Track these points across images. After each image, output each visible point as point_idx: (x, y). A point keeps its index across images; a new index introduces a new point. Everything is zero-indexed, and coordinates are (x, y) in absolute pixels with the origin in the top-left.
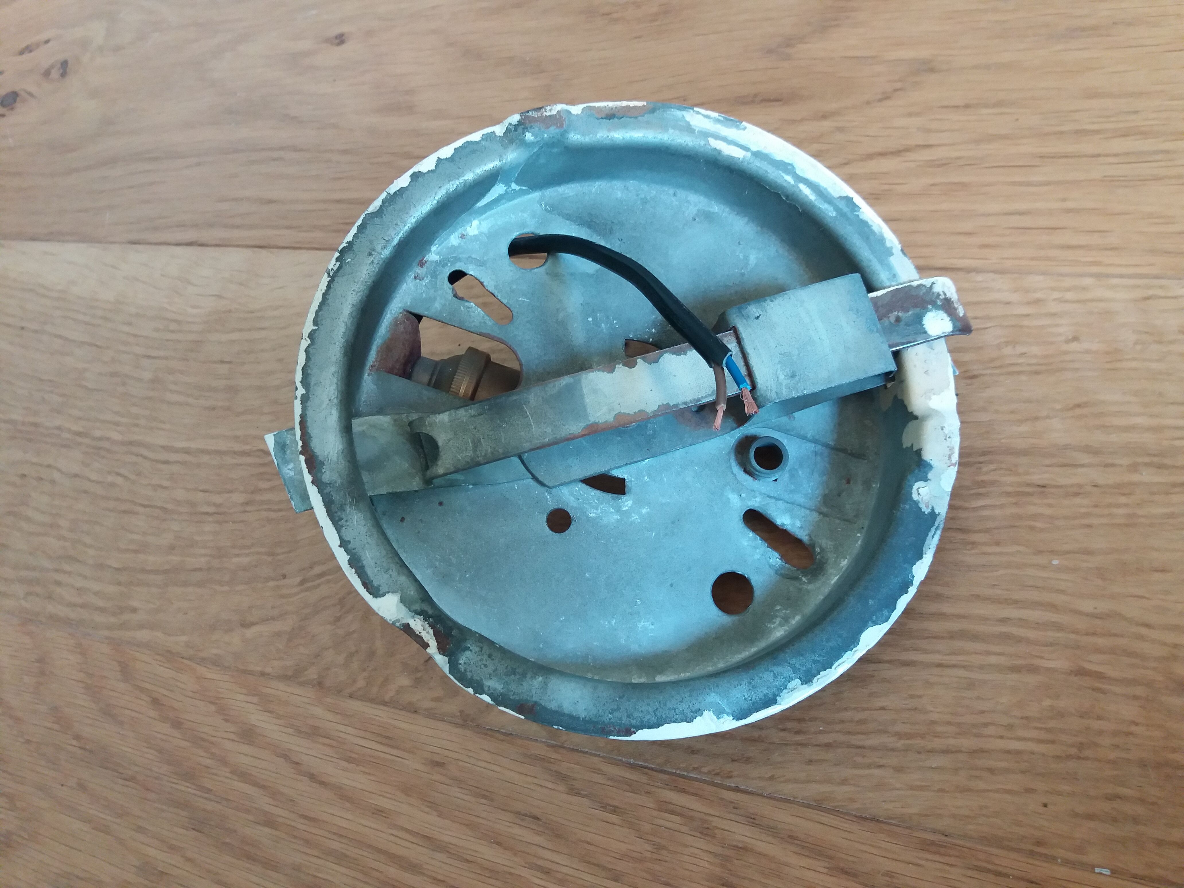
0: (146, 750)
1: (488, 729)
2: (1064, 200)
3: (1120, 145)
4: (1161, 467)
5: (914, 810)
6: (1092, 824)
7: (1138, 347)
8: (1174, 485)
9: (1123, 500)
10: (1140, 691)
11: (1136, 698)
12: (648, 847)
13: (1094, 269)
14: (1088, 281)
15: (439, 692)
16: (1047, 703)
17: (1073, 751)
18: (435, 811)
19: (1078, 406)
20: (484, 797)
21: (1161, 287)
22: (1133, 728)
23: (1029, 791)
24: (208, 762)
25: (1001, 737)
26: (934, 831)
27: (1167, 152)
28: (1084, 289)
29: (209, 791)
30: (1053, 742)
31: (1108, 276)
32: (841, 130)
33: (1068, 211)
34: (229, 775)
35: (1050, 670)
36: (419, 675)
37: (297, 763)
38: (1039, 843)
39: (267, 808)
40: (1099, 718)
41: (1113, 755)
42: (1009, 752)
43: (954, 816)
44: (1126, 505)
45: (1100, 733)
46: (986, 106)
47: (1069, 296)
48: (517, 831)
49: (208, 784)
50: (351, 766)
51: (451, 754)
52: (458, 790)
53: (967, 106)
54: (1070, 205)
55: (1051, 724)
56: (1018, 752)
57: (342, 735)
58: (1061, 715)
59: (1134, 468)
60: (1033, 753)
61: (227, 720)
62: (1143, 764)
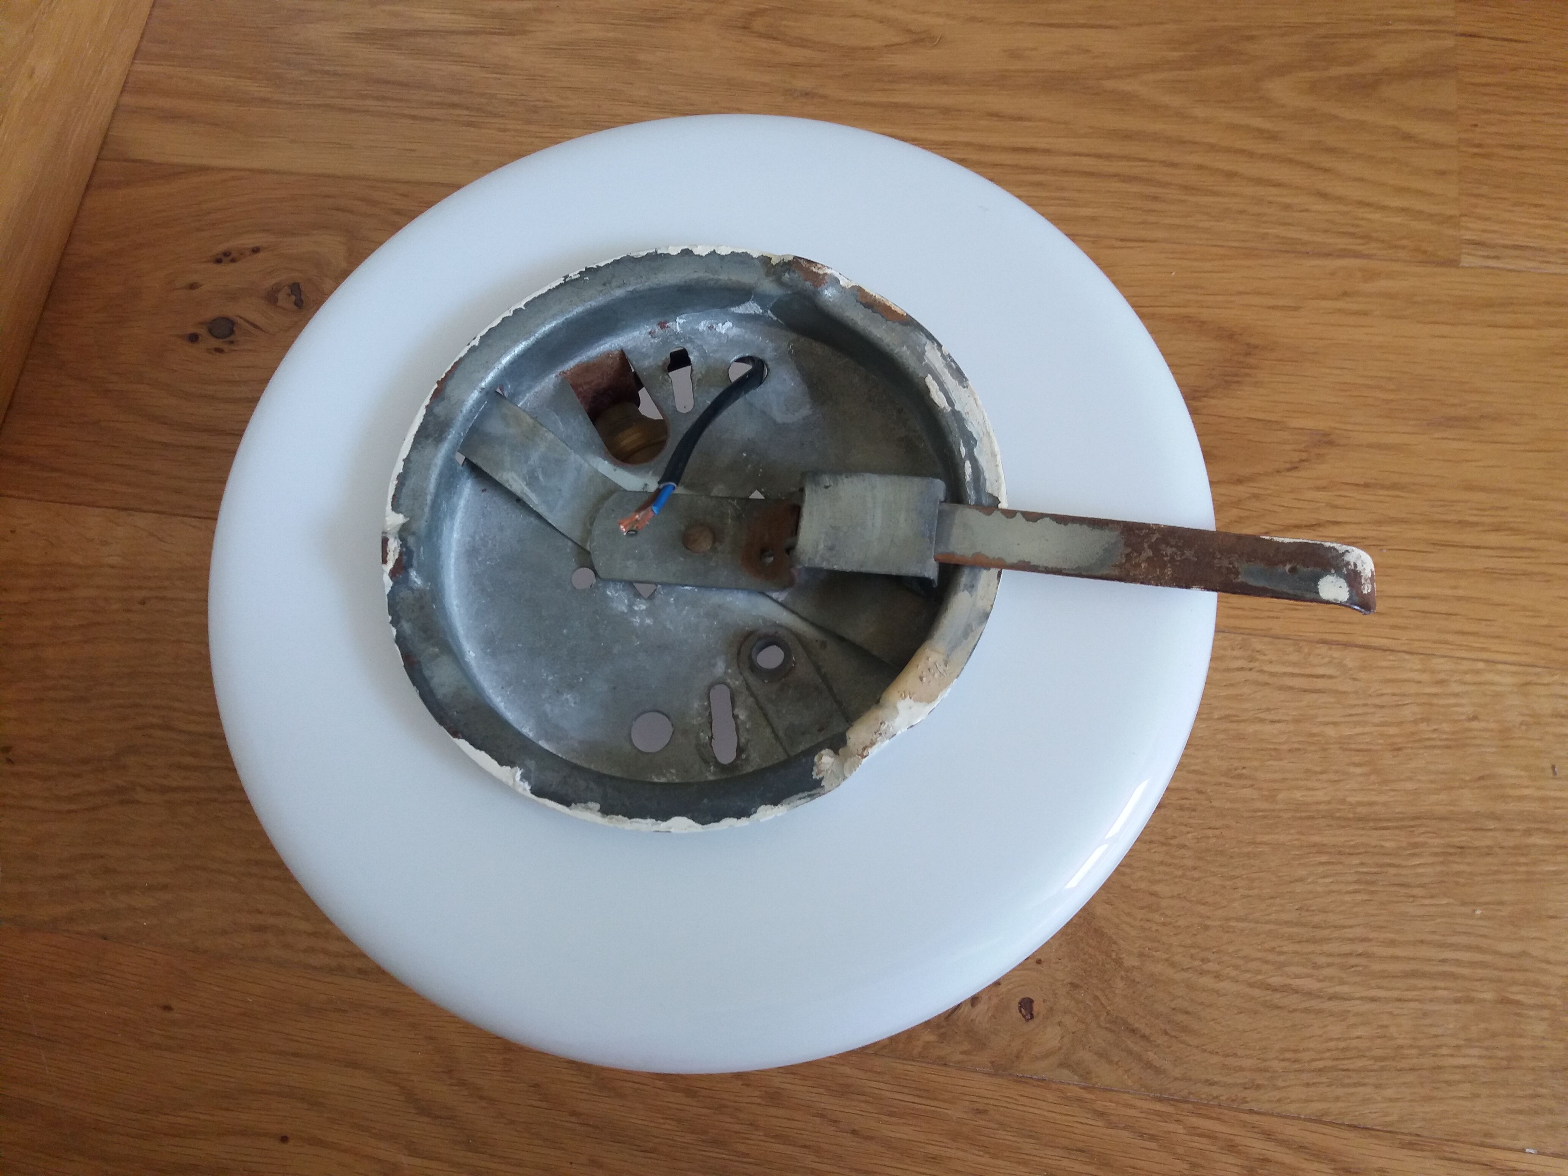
0: (662, 1121)
1: (1021, 1077)
2: (1455, 588)
3: (1493, 539)
4: (1547, 831)
5: (1395, 1117)
6: (1521, 1117)
7: (1524, 728)
8: (1558, 847)
9: (1522, 860)
10: (1546, 1013)
11: (1543, 1019)
12: (1186, 1166)
13: (1485, 655)
14: (1481, 665)
15: (966, 1047)
16: (1482, 1026)
17: (1505, 1063)
18: (987, 1153)
19: (1482, 778)
20: (1030, 1137)
21: (1536, 674)
22: (1545, 1043)
23: (1478, 1096)
24: (737, 1127)
25: (1452, 1056)
26: (1410, 1134)
27: (1532, 550)
28: (1478, 672)
29: (746, 1155)
30: (1490, 1057)
31: (1494, 662)
32: (1256, 497)
33: (1459, 598)
34: (763, 1138)
35: (1484, 1000)
36: (943, 1030)
37: (835, 1121)
38: (1486, 1135)
39: (814, 1165)
40: (1521, 1036)
41: (1532, 1064)
42: (1458, 1067)
43: (1424, 1119)
44: (1526, 864)
45: (1522, 1048)
46: (1383, 487)
47: (1468, 678)
48: (1065, 1163)
49: (742, 1148)
50: (893, 1119)
51: (992, 1102)
52: (1005, 1133)
53: (1367, 485)
54: (1461, 593)
55: (1487, 1043)
56: (1464, 1067)
57: (876, 1091)
58: (1494, 1035)
59: (1528, 832)
60: (1475, 1066)
61: (747, 1085)
62: (1553, 1070)
